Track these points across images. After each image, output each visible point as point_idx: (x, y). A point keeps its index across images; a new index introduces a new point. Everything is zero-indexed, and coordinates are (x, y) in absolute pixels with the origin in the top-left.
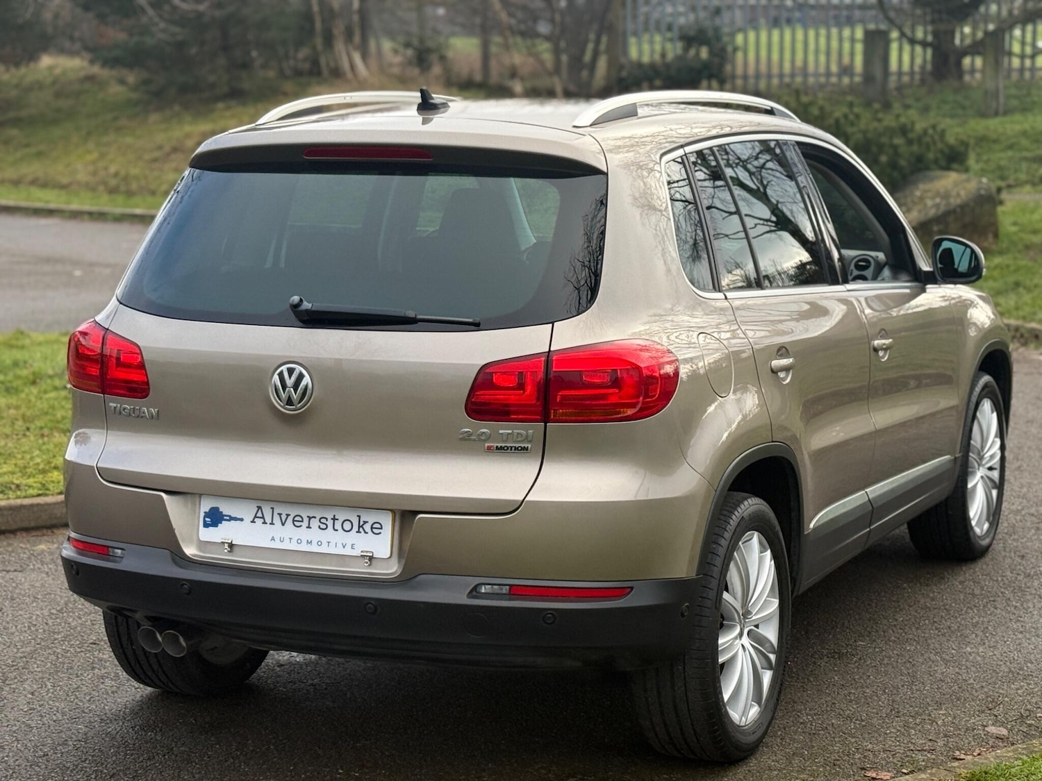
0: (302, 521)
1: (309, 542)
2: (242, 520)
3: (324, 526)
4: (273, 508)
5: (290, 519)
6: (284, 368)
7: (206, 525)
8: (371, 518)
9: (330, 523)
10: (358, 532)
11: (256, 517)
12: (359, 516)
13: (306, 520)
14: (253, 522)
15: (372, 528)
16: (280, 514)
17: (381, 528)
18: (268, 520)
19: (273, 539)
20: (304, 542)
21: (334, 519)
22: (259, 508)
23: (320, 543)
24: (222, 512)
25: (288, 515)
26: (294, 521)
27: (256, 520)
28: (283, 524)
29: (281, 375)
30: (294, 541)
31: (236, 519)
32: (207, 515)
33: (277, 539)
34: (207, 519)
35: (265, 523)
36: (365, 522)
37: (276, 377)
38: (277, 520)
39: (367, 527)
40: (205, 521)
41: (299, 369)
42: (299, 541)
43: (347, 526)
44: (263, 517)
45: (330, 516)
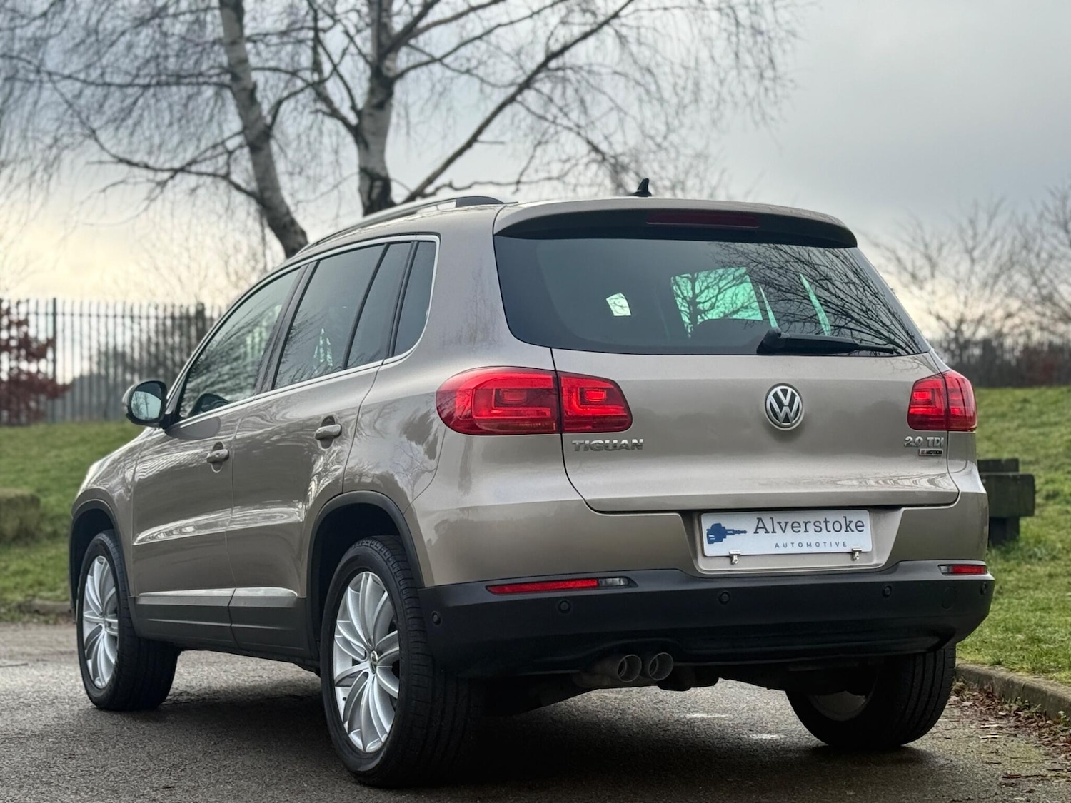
0: (800, 527)
1: (809, 545)
2: (745, 532)
3: (819, 529)
4: (772, 519)
5: (789, 526)
6: (778, 389)
7: (710, 541)
8: (854, 517)
9: (823, 525)
10: (847, 531)
11: (757, 528)
12: (845, 517)
13: (803, 525)
14: (756, 532)
15: (856, 527)
16: (779, 523)
17: (863, 526)
18: (770, 529)
19: (777, 546)
20: (805, 545)
21: (826, 522)
22: (760, 519)
23: (818, 545)
24: (724, 528)
25: (786, 523)
26: (792, 527)
27: (758, 530)
28: (784, 532)
29: (776, 396)
30: (796, 545)
31: (739, 532)
32: (709, 532)
33: (781, 545)
34: (710, 536)
35: (767, 532)
36: (851, 522)
37: (771, 398)
38: (777, 528)
39: (853, 526)
40: (708, 538)
41: (790, 390)
42: (800, 545)
43: (837, 527)
44: (765, 528)
45: (823, 520)
